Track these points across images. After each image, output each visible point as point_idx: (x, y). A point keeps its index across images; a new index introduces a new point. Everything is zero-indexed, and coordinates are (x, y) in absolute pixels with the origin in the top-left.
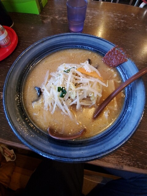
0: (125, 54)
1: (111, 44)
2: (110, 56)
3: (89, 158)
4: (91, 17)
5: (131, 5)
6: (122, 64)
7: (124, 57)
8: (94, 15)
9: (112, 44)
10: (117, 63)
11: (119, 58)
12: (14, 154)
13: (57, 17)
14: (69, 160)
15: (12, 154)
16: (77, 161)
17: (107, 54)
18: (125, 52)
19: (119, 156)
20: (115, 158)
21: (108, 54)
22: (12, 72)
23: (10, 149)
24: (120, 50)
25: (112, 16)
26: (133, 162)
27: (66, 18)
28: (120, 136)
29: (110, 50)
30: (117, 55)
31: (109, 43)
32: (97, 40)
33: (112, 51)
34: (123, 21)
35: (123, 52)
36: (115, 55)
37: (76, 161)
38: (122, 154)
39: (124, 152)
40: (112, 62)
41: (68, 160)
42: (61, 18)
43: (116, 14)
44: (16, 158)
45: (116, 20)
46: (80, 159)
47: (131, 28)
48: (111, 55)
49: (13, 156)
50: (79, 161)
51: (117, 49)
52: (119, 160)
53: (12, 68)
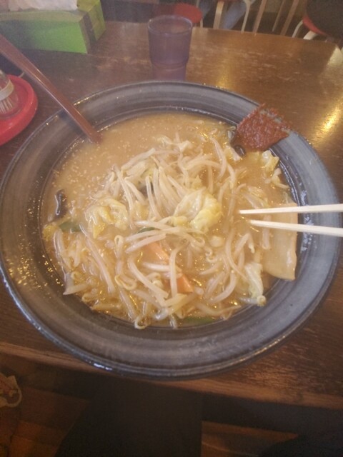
0: (282, 121)
1: (250, 102)
2: (248, 129)
3: (220, 364)
4: (201, 59)
5: (286, 35)
6: (278, 144)
7: (281, 128)
8: (207, 55)
9: (252, 101)
10: (267, 142)
11: (269, 132)
12: (17, 387)
13: (126, 59)
14: (167, 372)
15: (10, 389)
16: (188, 374)
17: (241, 123)
18: (283, 117)
19: (290, 368)
20: (279, 373)
21: (244, 124)
22: (19, 160)
23: (8, 375)
24: (271, 113)
25: (246, 56)
26: (327, 381)
27: (146, 61)
28: (291, 305)
29: (249, 116)
30: (265, 125)
31: (245, 99)
32: (218, 96)
33: (253, 117)
34: (269, 66)
35: (277, 117)
36: (260, 125)
37: (184, 374)
38: (295, 363)
39: (301, 357)
40: (255, 141)
41: (162, 372)
42: (136, 62)
43: (254, 53)
44: (21, 396)
45: (255, 63)
46: (195, 368)
47: (287, 79)
48: (251, 125)
49: (15, 392)
50: (192, 373)
51: (263, 112)
52: (291, 378)
53: (21, 153)
